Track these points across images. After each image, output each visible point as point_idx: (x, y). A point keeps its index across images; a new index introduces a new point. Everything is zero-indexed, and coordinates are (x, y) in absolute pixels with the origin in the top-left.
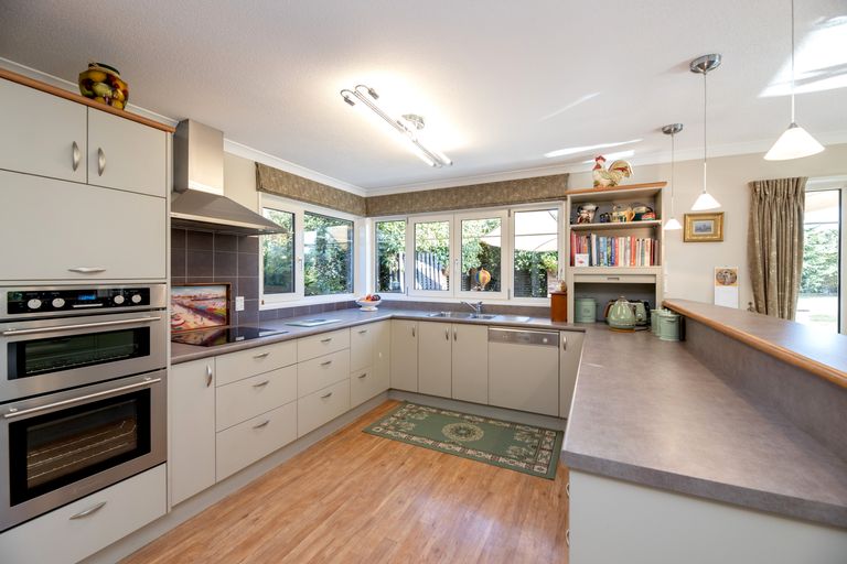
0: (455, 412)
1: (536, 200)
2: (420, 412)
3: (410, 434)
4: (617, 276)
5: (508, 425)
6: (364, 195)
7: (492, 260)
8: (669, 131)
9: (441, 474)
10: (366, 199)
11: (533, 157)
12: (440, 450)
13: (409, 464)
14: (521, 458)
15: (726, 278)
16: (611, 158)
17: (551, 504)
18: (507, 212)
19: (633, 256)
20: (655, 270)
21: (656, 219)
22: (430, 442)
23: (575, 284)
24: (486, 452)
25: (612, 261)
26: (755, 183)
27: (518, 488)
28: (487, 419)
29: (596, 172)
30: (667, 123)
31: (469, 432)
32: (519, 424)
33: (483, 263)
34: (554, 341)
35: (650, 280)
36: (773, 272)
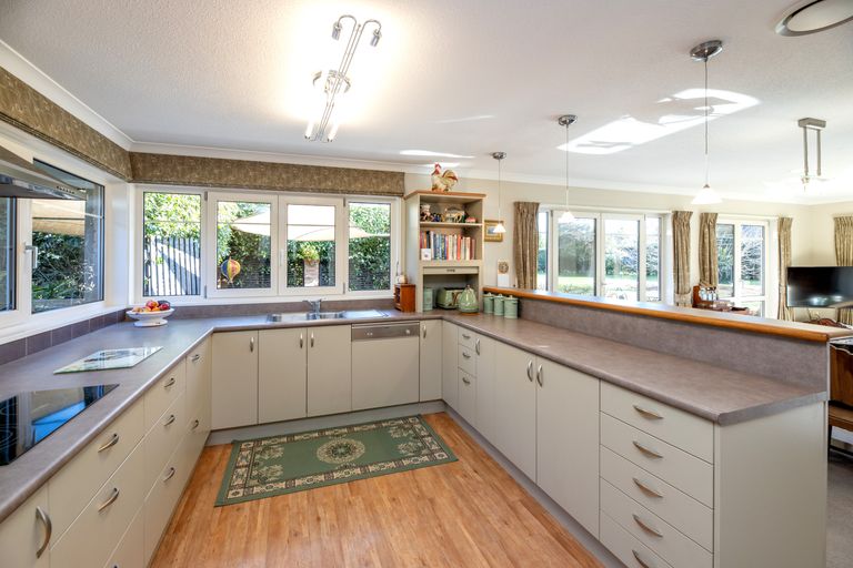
0: (310, 432)
1: (377, 193)
2: (268, 448)
3: (289, 479)
4: (453, 268)
5: (374, 426)
6: (128, 148)
7: (243, 249)
8: (498, 156)
9: (370, 507)
10: (132, 155)
11: (387, 151)
12: (341, 481)
13: (328, 516)
14: (418, 452)
15: (503, 268)
16: (445, 166)
17: (478, 482)
18: (341, 201)
19: (459, 251)
20: (475, 263)
21: (477, 222)
22: (322, 478)
23: (424, 276)
24: (385, 462)
25: (445, 256)
26: (519, 203)
27: (444, 482)
28: (349, 427)
29: (435, 177)
30: (497, 150)
31: (349, 450)
32: (384, 421)
33: (233, 250)
34: (415, 332)
35: (474, 271)
36: (528, 264)
